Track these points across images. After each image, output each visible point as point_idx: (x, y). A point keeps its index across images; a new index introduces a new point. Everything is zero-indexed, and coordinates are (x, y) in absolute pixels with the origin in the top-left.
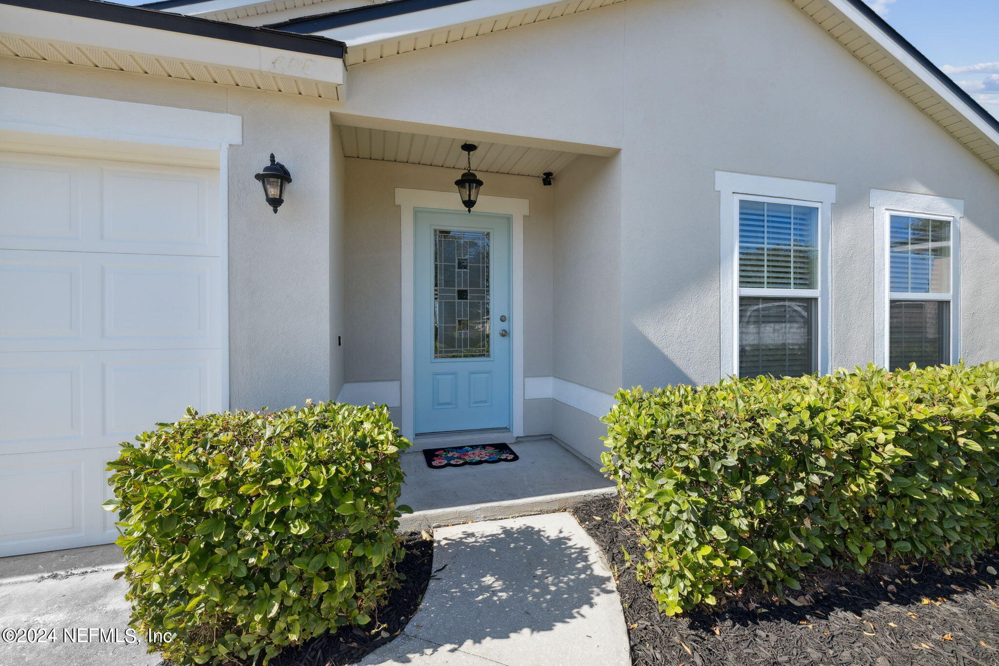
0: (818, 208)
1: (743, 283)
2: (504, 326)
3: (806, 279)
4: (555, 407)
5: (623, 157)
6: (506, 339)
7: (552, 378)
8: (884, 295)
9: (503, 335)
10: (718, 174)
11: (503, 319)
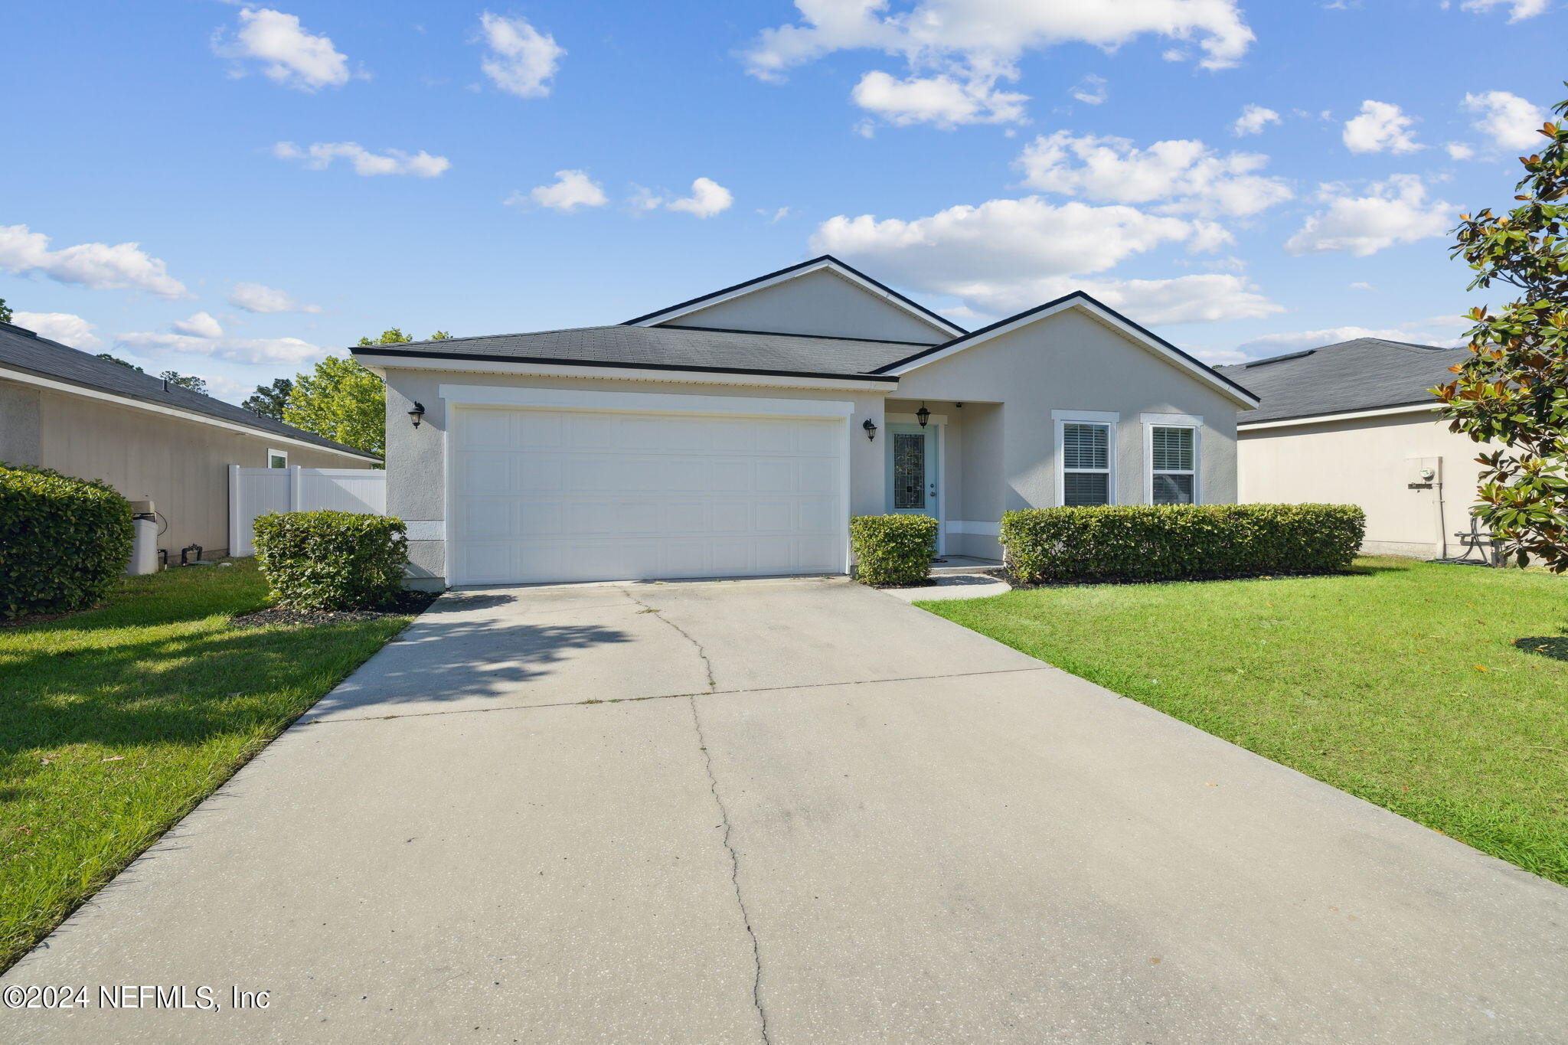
0: (1108, 426)
1: (1066, 466)
2: (933, 490)
3: (1103, 462)
4: (965, 537)
5: (1006, 406)
6: (934, 497)
7: (961, 521)
8: (1150, 472)
9: (932, 495)
10: (1053, 411)
11: (932, 486)
